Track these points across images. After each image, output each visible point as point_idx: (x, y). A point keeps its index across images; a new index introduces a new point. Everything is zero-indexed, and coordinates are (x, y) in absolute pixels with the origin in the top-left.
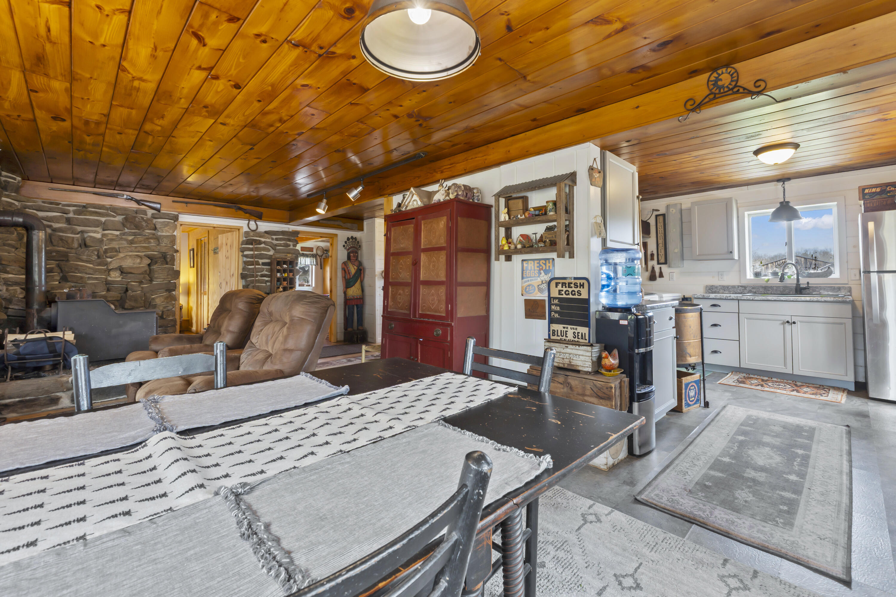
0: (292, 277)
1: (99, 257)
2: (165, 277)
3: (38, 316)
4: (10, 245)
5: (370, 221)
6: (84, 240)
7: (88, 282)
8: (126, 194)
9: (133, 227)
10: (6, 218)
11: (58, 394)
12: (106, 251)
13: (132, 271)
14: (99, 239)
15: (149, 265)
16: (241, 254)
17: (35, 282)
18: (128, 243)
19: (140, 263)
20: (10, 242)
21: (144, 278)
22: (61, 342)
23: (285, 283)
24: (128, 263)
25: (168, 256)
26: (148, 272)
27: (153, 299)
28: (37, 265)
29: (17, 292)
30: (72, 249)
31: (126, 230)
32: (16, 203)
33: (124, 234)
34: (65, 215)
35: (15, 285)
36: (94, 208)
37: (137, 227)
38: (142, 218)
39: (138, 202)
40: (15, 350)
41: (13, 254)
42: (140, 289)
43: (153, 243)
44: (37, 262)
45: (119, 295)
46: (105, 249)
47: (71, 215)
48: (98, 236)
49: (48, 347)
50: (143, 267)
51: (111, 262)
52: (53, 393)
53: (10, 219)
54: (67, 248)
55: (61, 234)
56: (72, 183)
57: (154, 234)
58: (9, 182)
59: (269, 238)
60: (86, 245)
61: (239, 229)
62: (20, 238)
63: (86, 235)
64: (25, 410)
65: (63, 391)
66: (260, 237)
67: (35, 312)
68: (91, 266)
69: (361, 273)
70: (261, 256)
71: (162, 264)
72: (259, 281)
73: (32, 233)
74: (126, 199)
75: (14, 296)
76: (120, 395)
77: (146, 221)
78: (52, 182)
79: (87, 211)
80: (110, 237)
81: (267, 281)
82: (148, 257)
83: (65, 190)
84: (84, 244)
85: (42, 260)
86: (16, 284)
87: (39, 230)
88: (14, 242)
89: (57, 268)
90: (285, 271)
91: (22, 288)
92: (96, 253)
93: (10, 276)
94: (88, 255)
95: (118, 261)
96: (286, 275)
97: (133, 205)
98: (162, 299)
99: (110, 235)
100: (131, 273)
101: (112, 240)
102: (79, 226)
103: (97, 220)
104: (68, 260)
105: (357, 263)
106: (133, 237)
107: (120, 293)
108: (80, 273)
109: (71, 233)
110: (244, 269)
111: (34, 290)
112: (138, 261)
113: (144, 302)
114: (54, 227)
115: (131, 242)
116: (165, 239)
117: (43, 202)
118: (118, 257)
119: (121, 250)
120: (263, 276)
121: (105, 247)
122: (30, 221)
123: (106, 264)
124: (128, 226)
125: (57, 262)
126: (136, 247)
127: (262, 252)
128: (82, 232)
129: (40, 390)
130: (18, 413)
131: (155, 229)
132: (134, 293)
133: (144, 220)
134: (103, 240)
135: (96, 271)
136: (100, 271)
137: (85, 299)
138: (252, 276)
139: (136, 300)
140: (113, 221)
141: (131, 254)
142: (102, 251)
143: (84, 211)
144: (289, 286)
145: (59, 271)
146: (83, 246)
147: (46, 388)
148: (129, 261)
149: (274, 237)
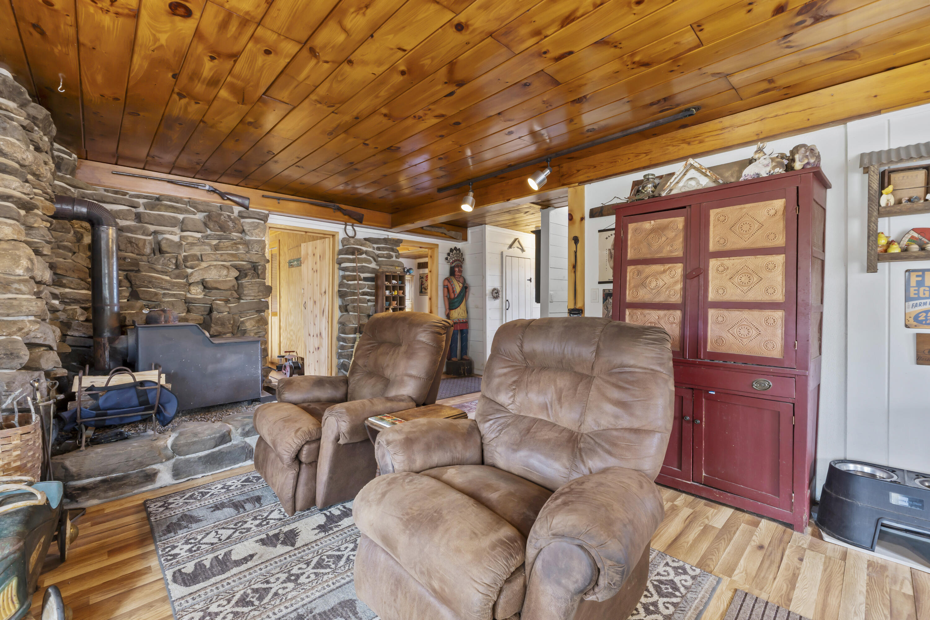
0: (402, 295)
1: (177, 266)
2: (256, 295)
3: (111, 347)
4: (65, 248)
5: (477, 229)
6: (159, 243)
7: (164, 300)
8: (208, 185)
9: (217, 227)
10: (65, 207)
11: (154, 467)
12: (186, 259)
13: (218, 286)
14: (177, 243)
15: (237, 278)
16: (337, 266)
17: (105, 298)
18: (211, 249)
19: (227, 276)
20: (66, 243)
21: (232, 295)
22: (156, 389)
23: (394, 304)
24: (212, 276)
25: (259, 267)
26: (236, 288)
27: (243, 322)
28: (107, 275)
29: (76, 312)
30: (143, 255)
31: (209, 232)
32: (73, 190)
33: (207, 237)
34: (133, 209)
35: (73, 303)
36: (171, 200)
37: (223, 228)
38: (229, 216)
39: (222, 195)
40: (91, 402)
41: (70, 261)
42: (227, 310)
43: (242, 249)
44: (106, 271)
45: (202, 317)
46: (184, 256)
47: (141, 210)
48: (176, 238)
49: (139, 397)
50: (230, 280)
51: (192, 273)
52: (148, 465)
53: (70, 207)
54: (137, 254)
55: (130, 235)
56: (142, 167)
57: (242, 239)
58: (62, 159)
59: (370, 247)
60: (161, 251)
61: (333, 236)
62: (79, 238)
63: (160, 237)
64: (111, 493)
65: (162, 462)
66: (361, 246)
67: (105, 341)
68: (168, 278)
69: (466, 292)
70: (363, 270)
71: (253, 277)
72: (362, 301)
73: (99, 228)
74: (208, 191)
75: (73, 319)
76: (235, 463)
77: (233, 221)
78: (116, 164)
79: (162, 205)
80: (190, 240)
81: (369, 301)
82: (236, 267)
83: (133, 176)
84: (159, 250)
85: (113, 268)
86: (75, 301)
87: (109, 225)
88: (70, 244)
89: (126, 281)
90: (394, 288)
91: (85, 309)
92: (174, 262)
93: (67, 290)
94: (164, 265)
95: (201, 272)
96: (395, 293)
97: (216, 200)
98: (253, 323)
99: (190, 238)
100: (217, 289)
101: (192, 244)
102: (152, 224)
103: (174, 217)
104: (138, 271)
105: (461, 280)
106: (218, 241)
107: (202, 315)
108: (154, 288)
109: (143, 234)
110: (341, 285)
111: (104, 310)
112: (225, 272)
113: (232, 327)
114: (120, 224)
115: (216, 248)
116: (255, 245)
117: (105, 190)
118: (200, 267)
119: (204, 258)
120: (364, 294)
121: (185, 254)
122: (96, 212)
123: (187, 276)
124: (212, 227)
125: (125, 273)
126: (222, 255)
127: (364, 264)
128: (155, 233)
129: (131, 463)
130: (99, 499)
131: (243, 231)
132: (221, 315)
133: (231, 219)
134: (182, 244)
135: (174, 285)
136: (179, 286)
137: (170, 324)
138: (354, 294)
139: (223, 324)
140: (193, 220)
141: (215, 263)
142: (181, 258)
143: (158, 205)
144: (399, 307)
145: (128, 284)
146: (157, 252)
147: (139, 459)
148: (213, 273)
149: (375, 246)
